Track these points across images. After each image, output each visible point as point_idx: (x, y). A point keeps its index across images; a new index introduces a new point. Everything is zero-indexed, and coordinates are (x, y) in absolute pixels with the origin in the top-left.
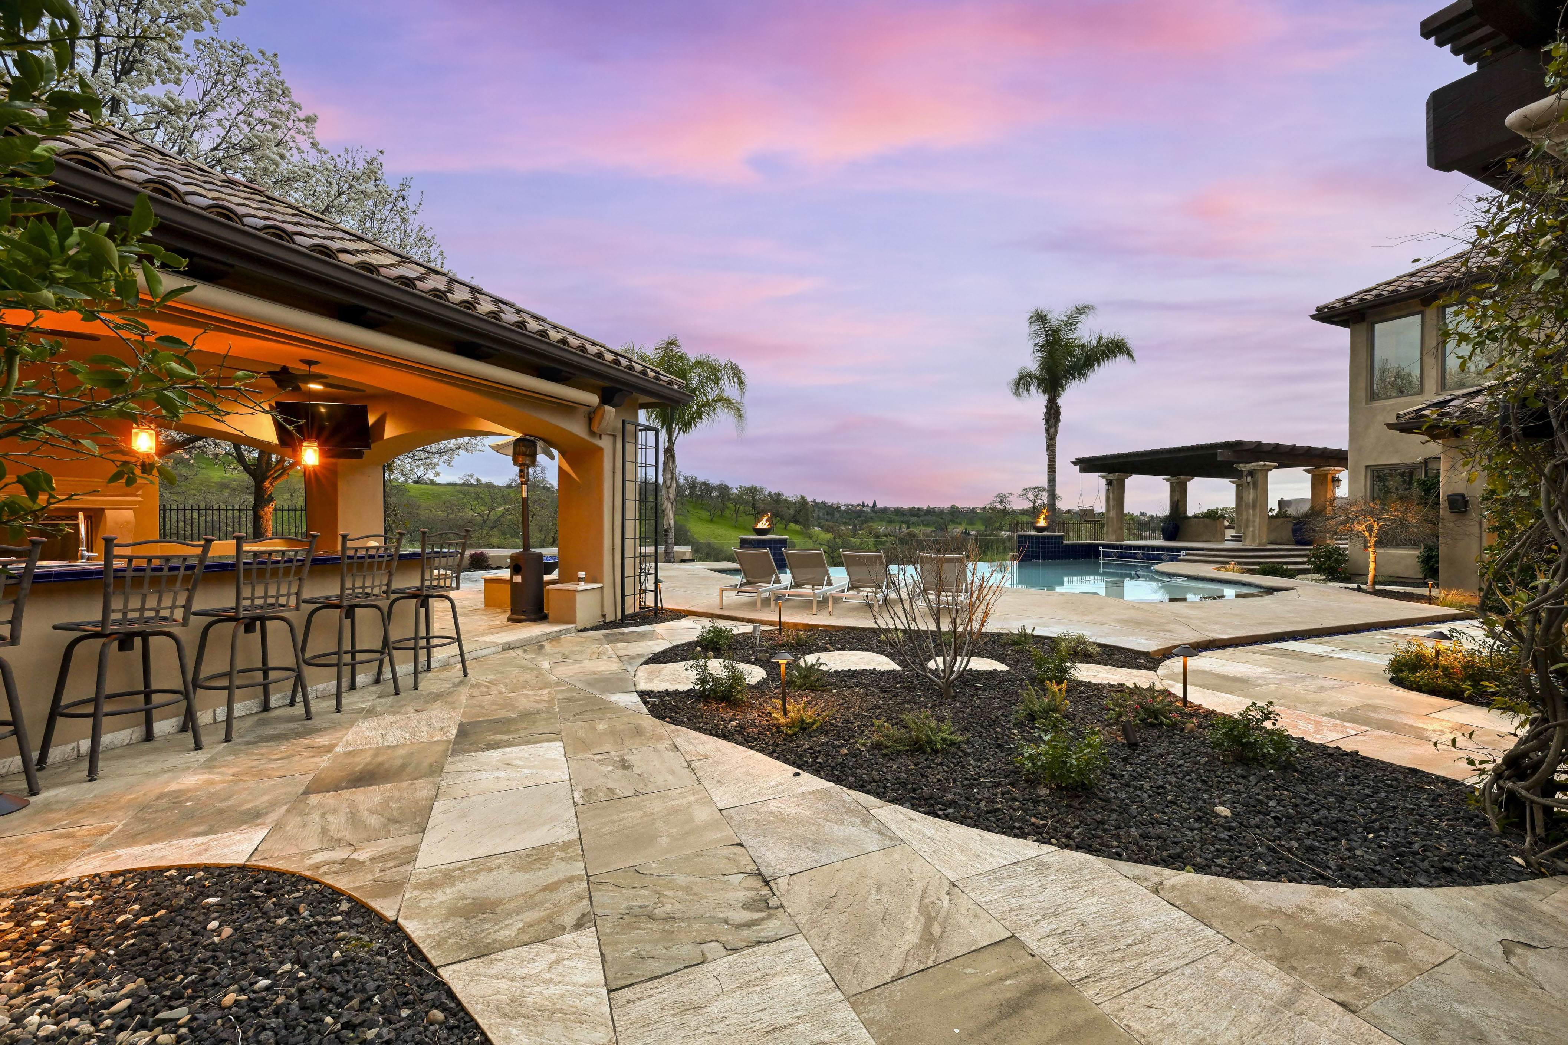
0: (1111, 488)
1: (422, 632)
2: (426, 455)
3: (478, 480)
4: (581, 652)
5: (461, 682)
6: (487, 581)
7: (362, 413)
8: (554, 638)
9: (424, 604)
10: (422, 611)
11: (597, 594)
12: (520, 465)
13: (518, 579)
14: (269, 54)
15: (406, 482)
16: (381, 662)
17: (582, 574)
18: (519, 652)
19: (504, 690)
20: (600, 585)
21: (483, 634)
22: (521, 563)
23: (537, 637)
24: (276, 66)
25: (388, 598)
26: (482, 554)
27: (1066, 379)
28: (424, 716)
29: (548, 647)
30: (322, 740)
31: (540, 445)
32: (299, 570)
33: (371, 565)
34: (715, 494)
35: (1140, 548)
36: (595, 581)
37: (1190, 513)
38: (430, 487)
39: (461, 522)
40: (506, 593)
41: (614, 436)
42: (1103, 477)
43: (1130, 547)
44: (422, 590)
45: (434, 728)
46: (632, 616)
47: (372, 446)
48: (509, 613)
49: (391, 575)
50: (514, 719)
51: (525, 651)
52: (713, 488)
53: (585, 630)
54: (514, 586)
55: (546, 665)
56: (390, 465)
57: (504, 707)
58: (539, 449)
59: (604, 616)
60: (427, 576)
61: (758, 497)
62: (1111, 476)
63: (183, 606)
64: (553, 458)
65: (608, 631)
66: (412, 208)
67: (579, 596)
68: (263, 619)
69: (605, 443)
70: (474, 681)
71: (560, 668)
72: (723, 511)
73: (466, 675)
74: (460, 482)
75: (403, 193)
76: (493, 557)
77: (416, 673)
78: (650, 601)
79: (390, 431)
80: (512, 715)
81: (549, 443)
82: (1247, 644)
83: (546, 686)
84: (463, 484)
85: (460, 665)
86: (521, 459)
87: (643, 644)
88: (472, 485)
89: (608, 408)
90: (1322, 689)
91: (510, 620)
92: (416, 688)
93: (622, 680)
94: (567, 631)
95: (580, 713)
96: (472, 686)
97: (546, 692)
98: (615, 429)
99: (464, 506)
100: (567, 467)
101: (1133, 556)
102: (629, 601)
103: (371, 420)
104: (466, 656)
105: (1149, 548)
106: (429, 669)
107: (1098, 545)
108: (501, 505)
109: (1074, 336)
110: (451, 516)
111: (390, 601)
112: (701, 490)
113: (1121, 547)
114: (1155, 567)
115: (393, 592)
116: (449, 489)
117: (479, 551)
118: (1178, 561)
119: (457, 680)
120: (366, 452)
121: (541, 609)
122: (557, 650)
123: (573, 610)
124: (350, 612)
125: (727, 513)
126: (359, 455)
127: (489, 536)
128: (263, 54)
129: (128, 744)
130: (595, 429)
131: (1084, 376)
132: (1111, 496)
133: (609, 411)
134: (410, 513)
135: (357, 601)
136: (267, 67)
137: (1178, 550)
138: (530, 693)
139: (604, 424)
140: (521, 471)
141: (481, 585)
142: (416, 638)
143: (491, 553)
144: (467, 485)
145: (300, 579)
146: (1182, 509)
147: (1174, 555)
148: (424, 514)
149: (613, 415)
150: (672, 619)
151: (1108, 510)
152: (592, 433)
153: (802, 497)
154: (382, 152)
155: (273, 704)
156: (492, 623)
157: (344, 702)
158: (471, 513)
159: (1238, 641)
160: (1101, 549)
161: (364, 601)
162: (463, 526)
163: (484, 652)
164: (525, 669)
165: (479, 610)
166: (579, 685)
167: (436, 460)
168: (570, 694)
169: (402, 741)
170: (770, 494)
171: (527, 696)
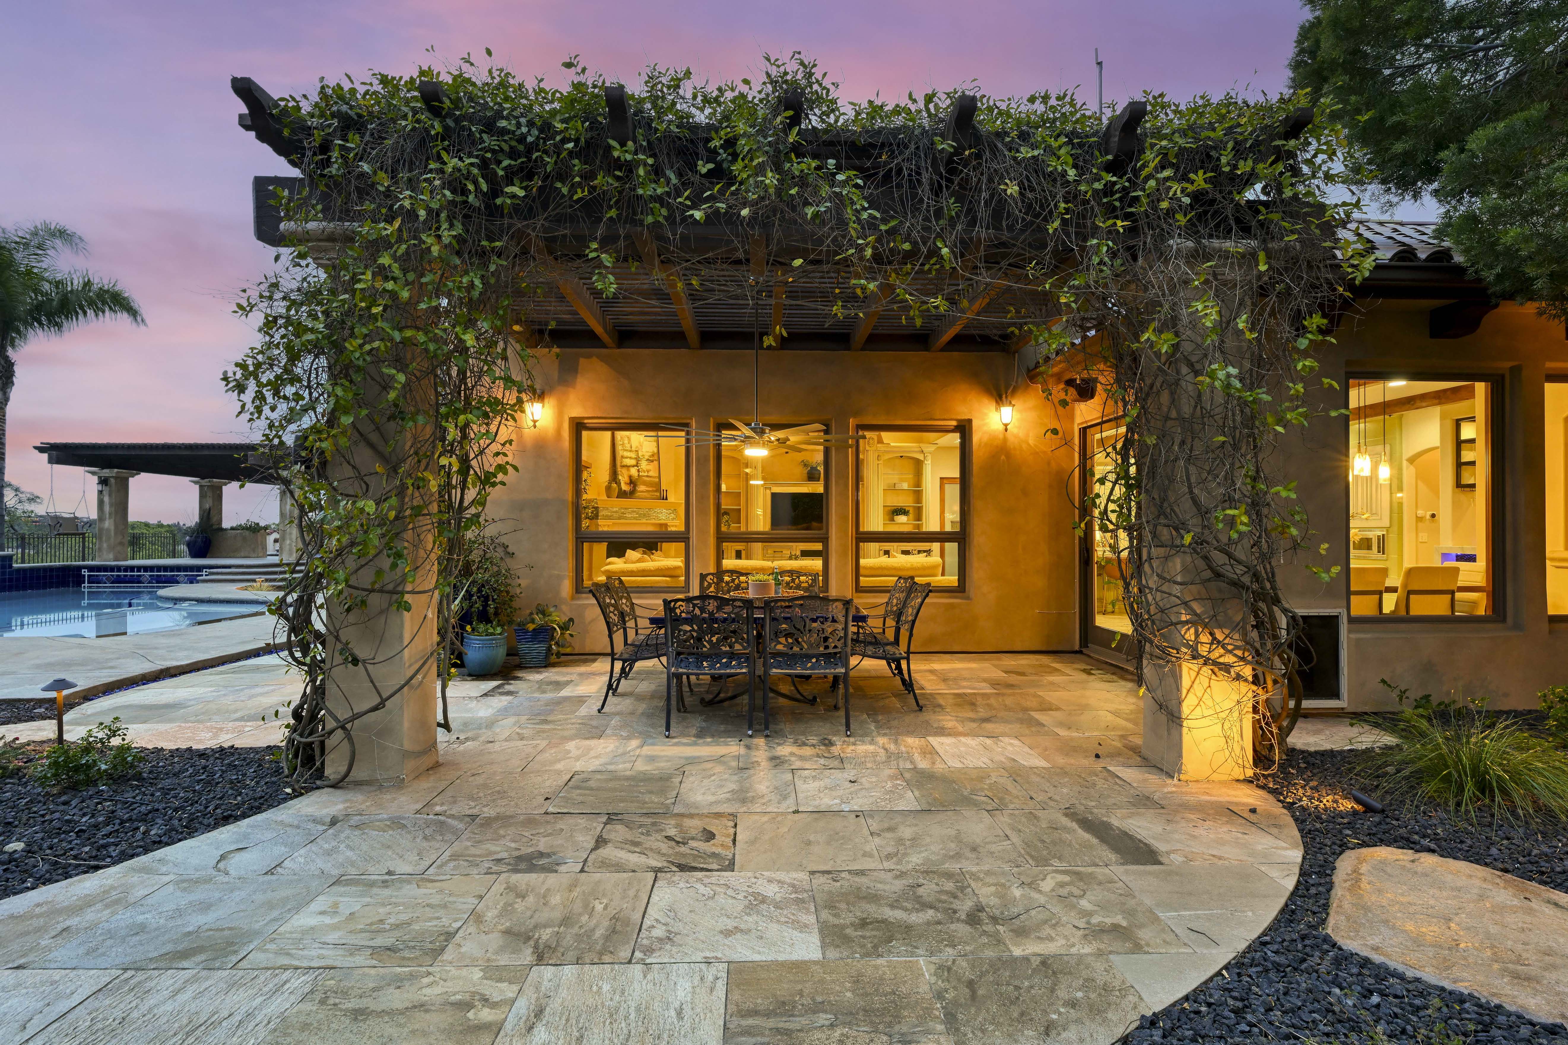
0: (106, 490)
27: (27, 324)
35: (146, 569)
37: (226, 524)
42: (93, 473)
43: (132, 568)
62: (106, 472)
82: (212, 667)
90: (251, 697)
101: (138, 580)
105: (159, 568)
107: (80, 568)
109: (44, 265)
113: (119, 569)
114: (161, 592)
118: (198, 582)
131: (59, 326)
132: (106, 499)
137: (199, 568)
146: (214, 520)
147: (192, 575)
151: (101, 518)
159: (200, 665)
160: (85, 572)
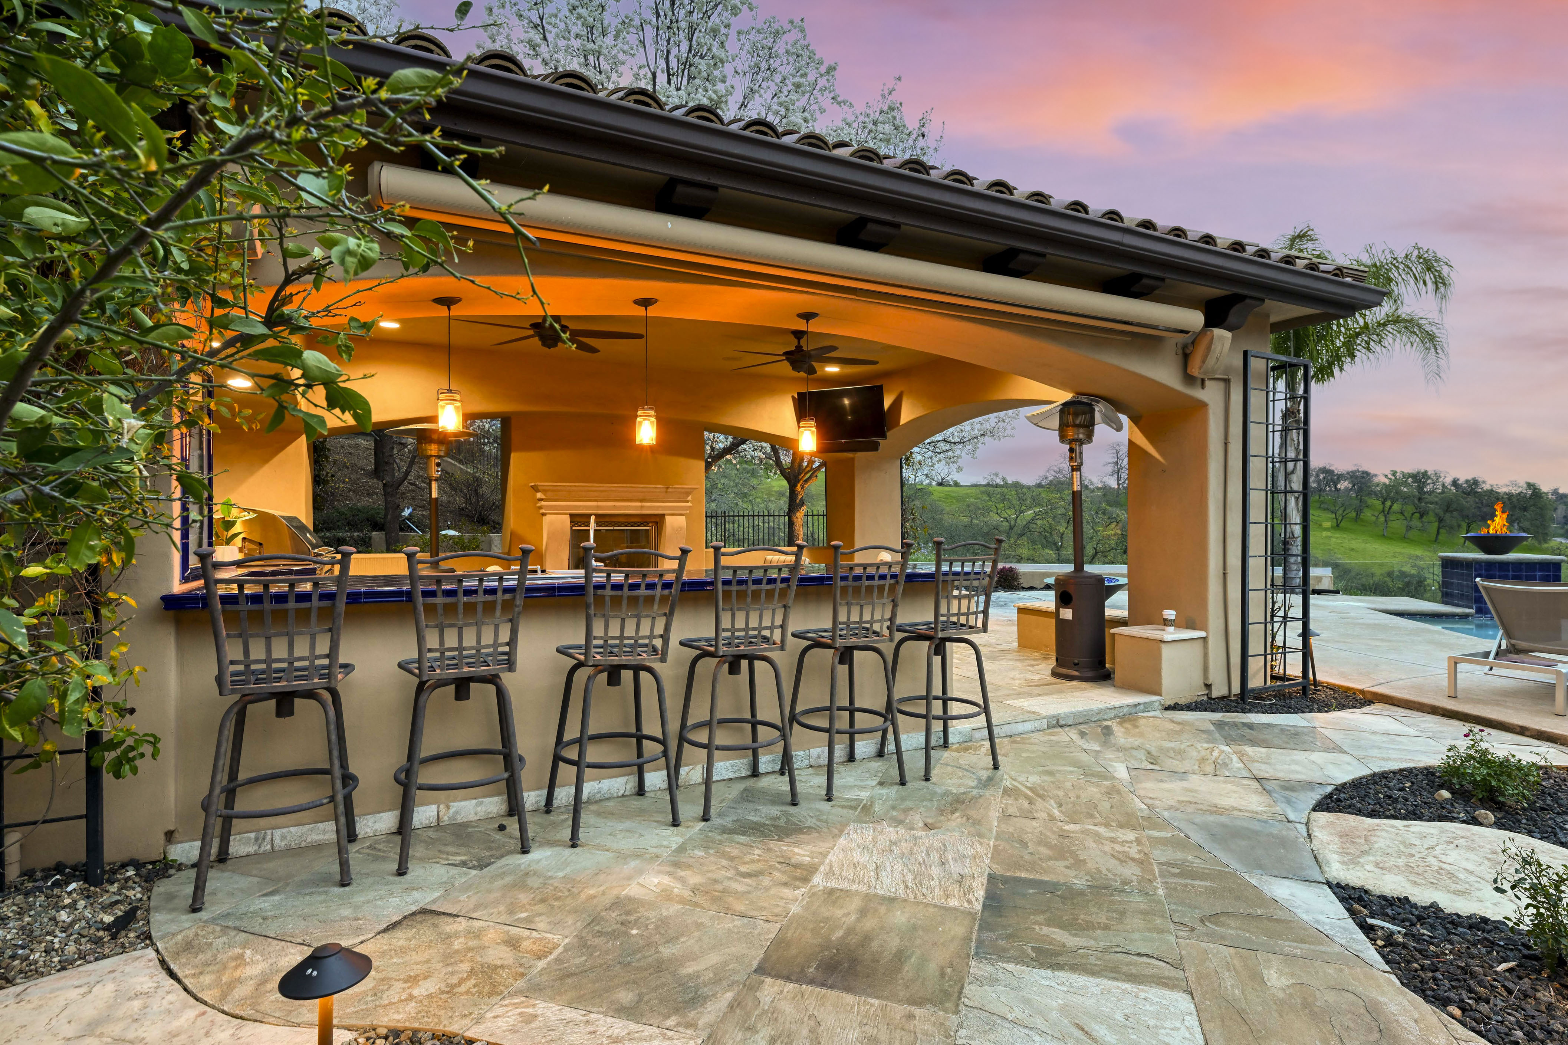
1: (937, 691)
2: (948, 447)
3: (1004, 479)
4: (1180, 754)
5: (990, 779)
6: (1022, 611)
7: (877, 393)
8: (1128, 717)
9: (939, 649)
10: (937, 660)
11: (1198, 647)
12: (1071, 442)
13: (1067, 614)
14: (797, 21)
15: (930, 484)
16: (885, 732)
17: (1170, 614)
18: (1073, 734)
19: (1056, 812)
20: (1202, 634)
21: (1019, 695)
22: (1071, 590)
23: (1099, 712)
24: (802, 31)
25: (891, 640)
26: (1011, 570)
28: (935, 839)
29: (1120, 734)
30: (801, 853)
31: (1100, 410)
32: (783, 594)
33: (869, 589)
34: (1343, 485)
36: (1191, 625)
38: (954, 489)
39: (985, 529)
40: (1049, 632)
41: (1227, 381)
44: (935, 629)
45: (950, 875)
46: (1259, 694)
47: (888, 434)
48: (1053, 663)
49: (895, 606)
50: (1081, 893)
51: (1083, 734)
52: (1340, 477)
53: (1175, 707)
54: (1061, 624)
55: (1121, 771)
56: (907, 459)
57: (1061, 853)
58: (1098, 416)
59: (1208, 686)
60: (943, 610)
61: (1427, 489)
63: (661, 636)
64: (1119, 428)
65: (1218, 716)
66: (933, 145)
67: (1166, 650)
68: (752, 658)
69: (1211, 395)
70: (1008, 783)
71: (1149, 785)
72: (1359, 511)
73: (996, 767)
74: (984, 483)
75: (923, 129)
76: (1025, 574)
77: (928, 748)
78: (1294, 667)
79: (906, 415)
80: (1079, 882)
81: (1118, 405)
83: (1129, 821)
84: (988, 485)
85: (987, 744)
86: (1071, 433)
87: (1300, 756)
88: (997, 486)
89: (1217, 332)
91: (1055, 674)
92: (927, 779)
93: (1283, 842)
94: (1147, 707)
95: (1214, 918)
96: (1007, 792)
97: (1131, 836)
98: (1228, 369)
99: (989, 510)
100: (1142, 441)
102: (1255, 665)
103: (887, 403)
104: (996, 730)
106: (945, 745)
108: (1030, 508)
110: (976, 522)
111: (894, 644)
112: (1319, 482)
115: (900, 629)
116: (973, 490)
117: (1007, 565)
119: (984, 774)
120: (882, 442)
121: (1102, 663)
122: (1137, 742)
123: (1157, 671)
124: (846, 656)
125: (1368, 514)
126: (875, 447)
127: (1016, 545)
128: (792, 22)
129: (623, 796)
130: (1195, 371)
133: (1221, 338)
134: (932, 518)
135: (854, 641)
136: (795, 35)
138: (1102, 830)
139: (1211, 361)
140: (1072, 450)
141: (1013, 614)
142: (928, 698)
143: (1023, 568)
144: (992, 486)
145: (785, 606)
148: (947, 519)
149: (1228, 344)
150: (1341, 707)
152: (1189, 379)
153: (1530, 485)
154: (899, 79)
155: (762, 769)
156: (1029, 676)
157: (837, 781)
158: (996, 517)
161: (862, 641)
162: (988, 534)
163: (1021, 728)
164: (1088, 773)
165: (1009, 651)
166: (1196, 837)
167: (958, 452)
168: (1179, 855)
169: (901, 892)
170: (1455, 483)
171: (1098, 837)
